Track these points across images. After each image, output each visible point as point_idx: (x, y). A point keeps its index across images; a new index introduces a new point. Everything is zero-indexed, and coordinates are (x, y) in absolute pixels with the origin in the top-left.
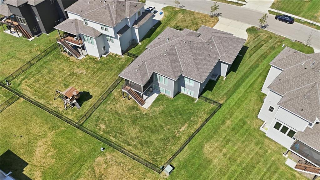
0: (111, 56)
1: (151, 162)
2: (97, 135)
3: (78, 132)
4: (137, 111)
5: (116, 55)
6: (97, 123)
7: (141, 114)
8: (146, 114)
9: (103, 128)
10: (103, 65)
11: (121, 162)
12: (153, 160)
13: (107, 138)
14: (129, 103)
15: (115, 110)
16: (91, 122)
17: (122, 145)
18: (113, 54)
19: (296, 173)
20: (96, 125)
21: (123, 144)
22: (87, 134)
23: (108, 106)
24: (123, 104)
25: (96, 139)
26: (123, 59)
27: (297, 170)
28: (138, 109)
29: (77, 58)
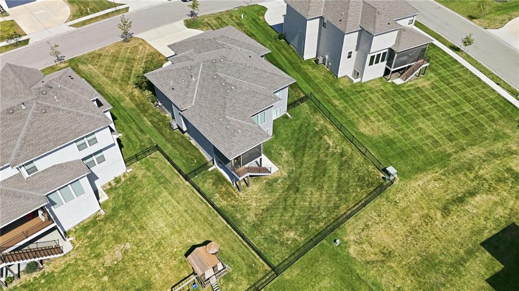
1: (372, 189)
5: (117, 180)
6: (279, 242)
8: (289, 173)
9: (295, 235)
11: (365, 223)
14: (255, 189)
15: (263, 210)
16: (273, 251)
18: (110, 184)
20: (282, 244)
21: (335, 214)
22: (297, 262)
23: (248, 218)
27: (407, 80)
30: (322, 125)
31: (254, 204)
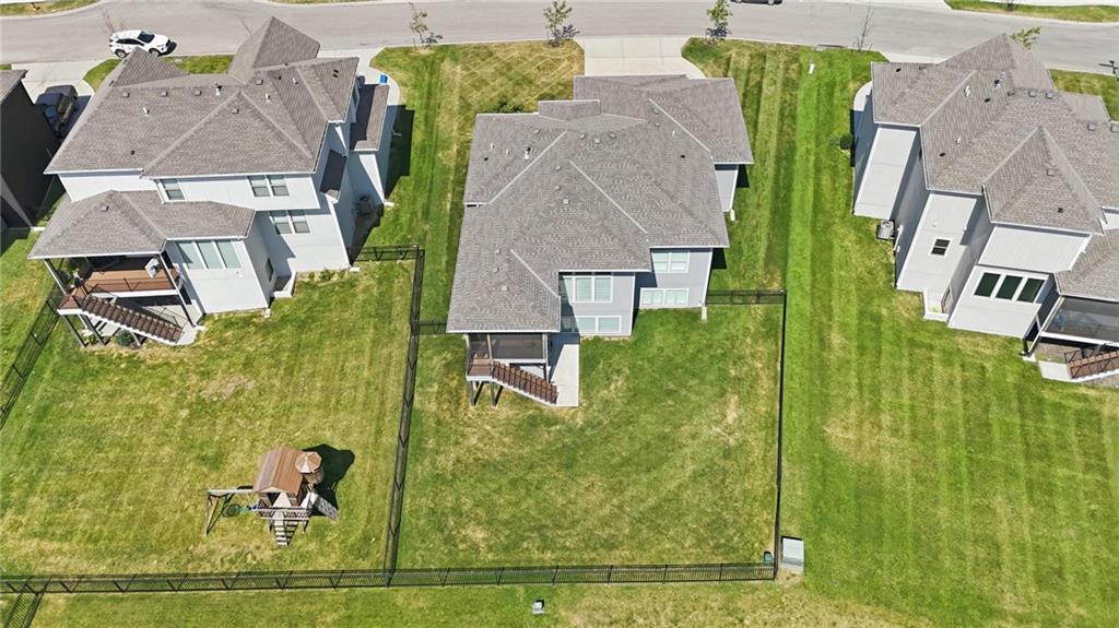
0: (308, 284)
1: (719, 560)
2: (479, 569)
3: (400, 600)
4: (553, 428)
5: (327, 275)
6: (446, 533)
7: (570, 430)
8: (589, 424)
9: (484, 539)
10: (302, 326)
11: (632, 614)
12: (722, 550)
13: (522, 564)
14: (502, 416)
15: (477, 460)
16: (423, 541)
17: (593, 560)
18: (312, 276)
19: (1083, 390)
20: (448, 540)
21: (593, 555)
22: (440, 588)
23: (441, 458)
24: (488, 428)
25: (485, 586)
26: (365, 277)
27: (1080, 380)
28: (551, 421)
29: (173, 344)
30: (753, 368)
31: (473, 440)
